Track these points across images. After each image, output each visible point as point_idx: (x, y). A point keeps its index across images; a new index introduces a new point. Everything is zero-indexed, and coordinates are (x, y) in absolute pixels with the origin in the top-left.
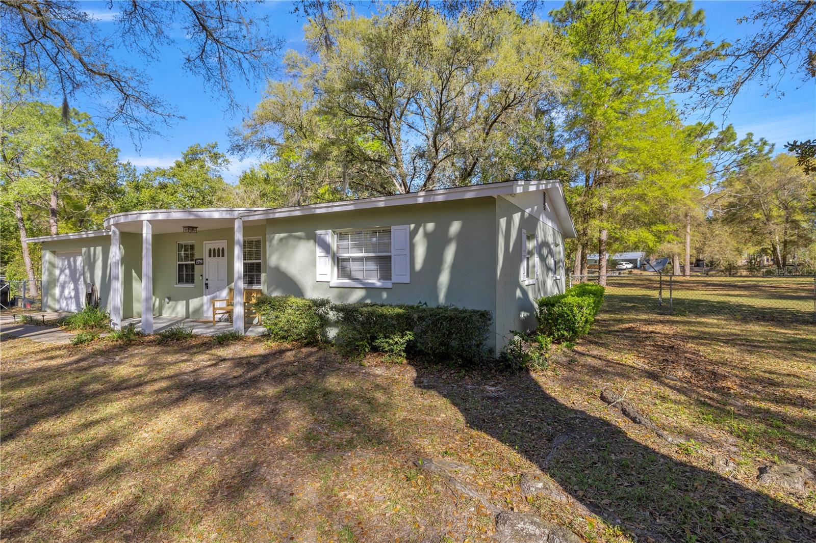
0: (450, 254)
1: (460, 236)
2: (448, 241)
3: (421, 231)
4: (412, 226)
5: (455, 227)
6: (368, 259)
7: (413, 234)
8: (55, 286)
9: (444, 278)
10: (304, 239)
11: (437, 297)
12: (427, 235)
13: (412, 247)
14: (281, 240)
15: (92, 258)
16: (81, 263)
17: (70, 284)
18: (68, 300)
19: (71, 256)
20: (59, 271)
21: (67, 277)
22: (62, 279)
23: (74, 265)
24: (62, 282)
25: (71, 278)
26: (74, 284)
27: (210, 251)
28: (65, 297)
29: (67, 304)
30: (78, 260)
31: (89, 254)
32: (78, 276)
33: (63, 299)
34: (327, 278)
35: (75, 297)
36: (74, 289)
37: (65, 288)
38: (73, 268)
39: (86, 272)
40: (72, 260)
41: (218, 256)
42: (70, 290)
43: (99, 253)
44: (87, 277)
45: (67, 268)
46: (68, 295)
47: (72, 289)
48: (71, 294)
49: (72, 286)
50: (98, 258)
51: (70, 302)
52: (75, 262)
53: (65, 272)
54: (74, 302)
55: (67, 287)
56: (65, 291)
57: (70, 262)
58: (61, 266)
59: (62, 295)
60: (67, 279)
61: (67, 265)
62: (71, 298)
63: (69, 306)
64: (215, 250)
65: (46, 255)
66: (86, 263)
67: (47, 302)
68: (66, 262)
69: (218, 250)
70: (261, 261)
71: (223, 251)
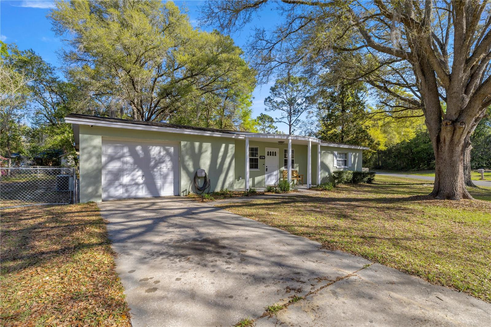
0: (357, 160)
1: (358, 156)
2: (356, 157)
4: (352, 153)
6: (341, 160)
9: (356, 166)
12: (353, 155)
13: (352, 158)
14: (324, 153)
15: (197, 150)
16: (160, 152)
17: (135, 172)
18: (129, 187)
19: (137, 146)
20: (106, 158)
21: (128, 165)
22: (115, 167)
23: (144, 154)
24: (114, 170)
25: (136, 166)
26: (143, 171)
27: (268, 152)
28: (121, 185)
29: (127, 191)
30: (153, 150)
31: (193, 147)
32: (152, 163)
33: (116, 187)
34: (336, 166)
35: (145, 183)
36: (143, 176)
37: (123, 175)
38: (141, 156)
39: (187, 161)
40: (139, 148)
41: (273, 155)
42: (135, 177)
43: (207, 148)
44: (189, 165)
45: (129, 156)
46: (130, 182)
47: (139, 176)
48: (137, 181)
49: (140, 173)
50: (206, 151)
51: (134, 188)
52: (147, 152)
53: (122, 159)
54: (144, 188)
55: (126, 174)
56: (122, 179)
57: (136, 150)
58: (113, 154)
59: (114, 183)
60: (125, 167)
61: (126, 153)
62: (137, 184)
63: (131, 193)
64: (271, 152)
65: (92, 140)
66: (187, 154)
67: (97, 192)
68: (126, 150)
69: (273, 152)
70: (294, 159)
71: (275, 153)
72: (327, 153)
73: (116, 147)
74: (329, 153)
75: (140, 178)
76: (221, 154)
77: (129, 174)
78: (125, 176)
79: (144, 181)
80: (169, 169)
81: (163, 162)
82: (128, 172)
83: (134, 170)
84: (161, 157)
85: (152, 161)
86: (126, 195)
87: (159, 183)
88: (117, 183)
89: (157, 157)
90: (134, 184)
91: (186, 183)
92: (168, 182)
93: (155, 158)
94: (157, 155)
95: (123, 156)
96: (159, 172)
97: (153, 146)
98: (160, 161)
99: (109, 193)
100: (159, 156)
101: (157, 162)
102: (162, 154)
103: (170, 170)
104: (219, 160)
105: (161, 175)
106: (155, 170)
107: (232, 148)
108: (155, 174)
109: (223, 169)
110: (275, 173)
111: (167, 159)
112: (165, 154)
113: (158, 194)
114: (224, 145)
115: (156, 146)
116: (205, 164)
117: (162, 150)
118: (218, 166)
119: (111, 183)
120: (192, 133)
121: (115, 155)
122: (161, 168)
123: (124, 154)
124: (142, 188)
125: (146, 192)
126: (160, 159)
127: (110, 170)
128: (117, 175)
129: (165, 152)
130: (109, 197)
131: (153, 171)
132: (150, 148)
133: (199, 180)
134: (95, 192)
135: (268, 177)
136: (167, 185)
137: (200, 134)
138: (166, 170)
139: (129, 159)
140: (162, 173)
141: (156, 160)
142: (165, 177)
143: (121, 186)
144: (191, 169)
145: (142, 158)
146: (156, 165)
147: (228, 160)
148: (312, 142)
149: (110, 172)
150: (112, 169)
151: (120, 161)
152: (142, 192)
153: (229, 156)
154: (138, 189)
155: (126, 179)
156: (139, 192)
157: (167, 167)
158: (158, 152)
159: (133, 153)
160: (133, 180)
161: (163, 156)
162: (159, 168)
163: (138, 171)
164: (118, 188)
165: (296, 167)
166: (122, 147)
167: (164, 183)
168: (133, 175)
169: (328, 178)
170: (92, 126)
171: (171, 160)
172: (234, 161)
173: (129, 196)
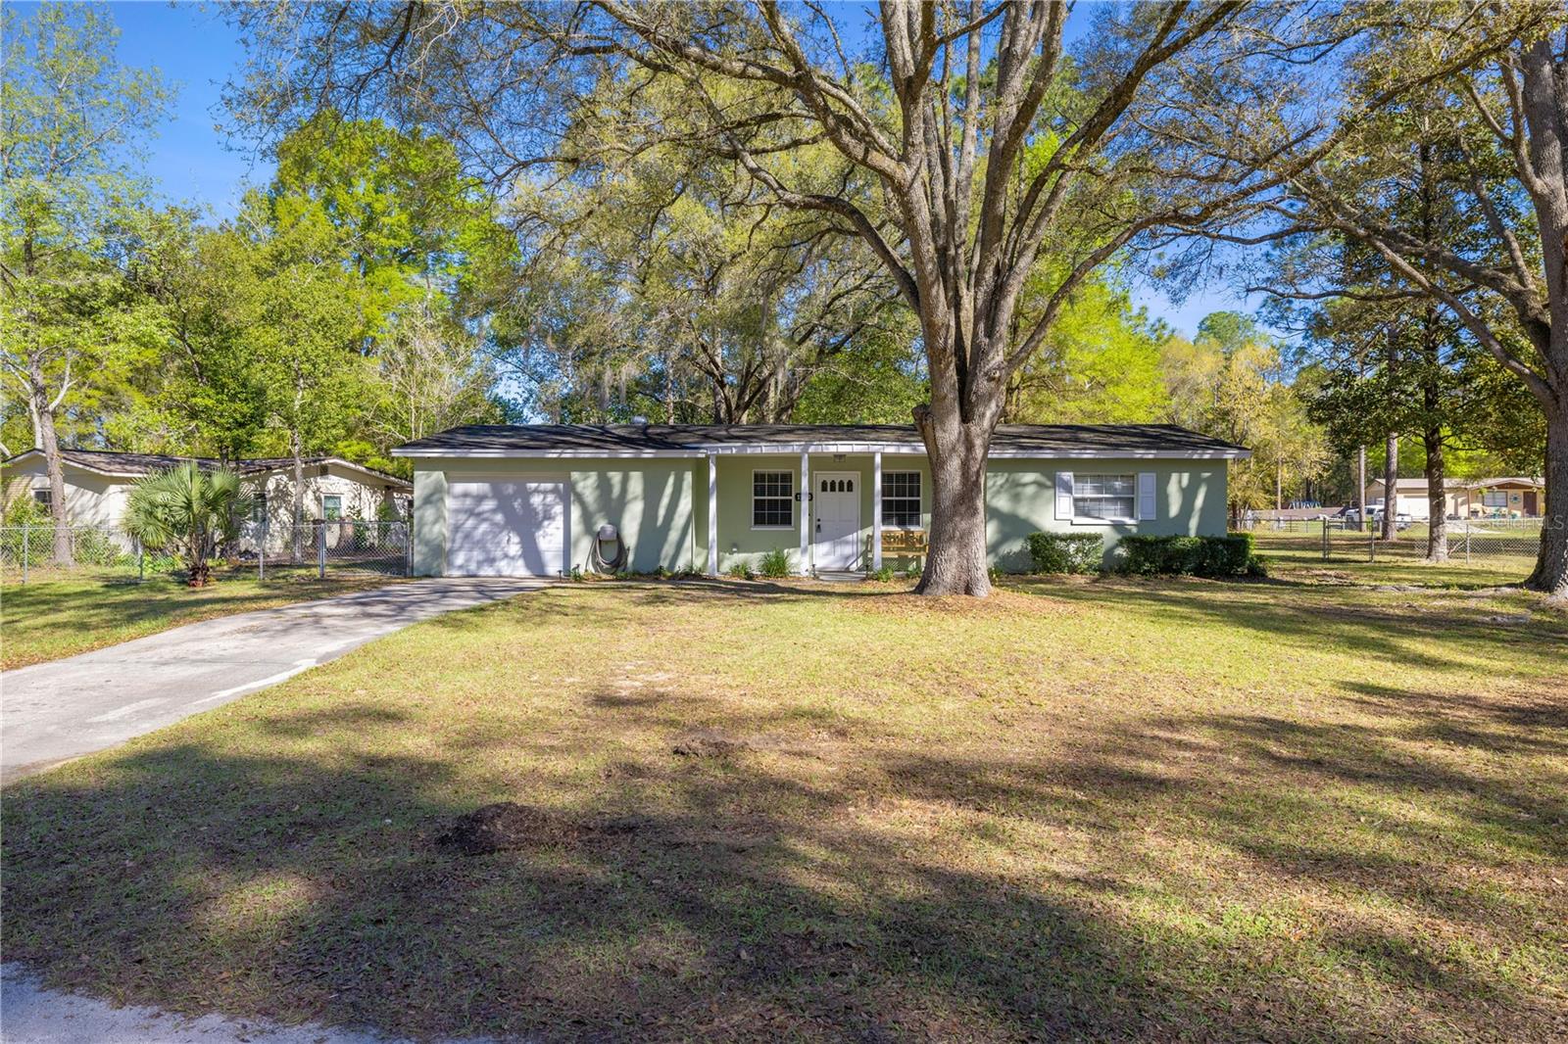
6: (1107, 499)
17: (509, 536)
26: (519, 534)
27: (824, 484)
31: (608, 484)
34: (1069, 517)
36: (520, 543)
41: (840, 490)
47: (514, 542)
49: (515, 538)
64: (833, 483)
69: (841, 483)
70: (920, 498)
71: (850, 484)
79: (522, 552)
83: (507, 534)
85: (534, 515)
101: (540, 517)
109: (673, 527)
114: (672, 475)
131: (535, 535)
146: (539, 525)
163: (512, 535)
169: (1026, 555)
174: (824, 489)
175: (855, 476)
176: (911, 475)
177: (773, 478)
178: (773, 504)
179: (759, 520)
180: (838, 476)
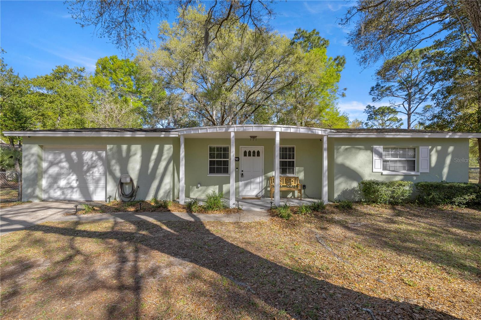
0: (448, 160)
1: (453, 153)
2: (447, 154)
3: (435, 149)
4: (430, 147)
5: (451, 149)
6: (400, 161)
7: (431, 150)
8: (42, 177)
9: (446, 170)
10: (363, 149)
11: (442, 178)
12: (437, 151)
13: (430, 156)
14: (346, 149)
15: (124, 154)
16: (92, 157)
17: (70, 176)
18: (65, 190)
19: (73, 151)
20: (48, 164)
21: (65, 170)
22: (54, 171)
23: (78, 159)
24: (54, 174)
25: (71, 170)
26: (77, 175)
27: (245, 152)
28: (59, 187)
29: (63, 193)
30: (86, 155)
31: (120, 151)
32: (85, 168)
33: (55, 189)
34: (381, 170)
35: (79, 187)
36: (77, 180)
37: (60, 179)
38: (75, 161)
39: (113, 165)
40: (73, 154)
41: (253, 156)
42: (70, 181)
43: (136, 150)
44: (115, 170)
45: (65, 161)
46: (65, 185)
47: (74, 180)
48: (72, 184)
49: (74, 177)
50: (135, 154)
51: (69, 191)
52: (80, 157)
53: (59, 165)
54: (78, 191)
55: (63, 178)
56: (59, 182)
57: (71, 156)
58: (53, 160)
59: (53, 185)
60: (63, 171)
61: (63, 158)
62: (72, 188)
63: (67, 196)
64: (250, 152)
65: (31, 148)
66: (113, 158)
67: (34, 193)
68: (63, 156)
69: (254, 152)
70: (294, 160)
71: (258, 152)
72: (354, 151)
73: (55, 154)
74: (360, 149)
75: (75, 182)
76: (154, 157)
77: (65, 178)
78: (62, 180)
79: (78, 185)
80: (100, 173)
81: (95, 167)
82: (64, 176)
83: (69, 174)
84: (93, 162)
85: (85, 165)
86: (62, 197)
87: (91, 188)
88: (55, 186)
89: (89, 162)
90: (69, 187)
91: (112, 189)
92: (100, 187)
93: (87, 163)
94: (89, 159)
95: (60, 162)
96: (91, 176)
97: (86, 151)
98: (93, 166)
99: (49, 194)
100: (91, 161)
101: (89, 167)
102: (94, 158)
103: (102, 174)
104: (151, 164)
105: (93, 179)
106: (88, 174)
107: (169, 149)
108: (88, 178)
109: (157, 175)
110: (258, 180)
111: (99, 163)
112: (97, 159)
113: (91, 198)
114: (157, 147)
115: (89, 151)
116: (133, 169)
117: (94, 154)
118: (150, 171)
119: (51, 186)
120: (110, 136)
121: (54, 161)
122: (93, 172)
123: (61, 159)
124: (76, 191)
125: (79, 196)
126: (92, 164)
127: (50, 174)
128: (55, 179)
129: (97, 157)
130: (50, 198)
131: (86, 175)
132: (83, 153)
133: (127, 186)
134: (32, 193)
135: (246, 185)
136: (99, 190)
137: (119, 136)
138: (99, 174)
139: (65, 164)
140: (94, 177)
141: (89, 165)
142: (97, 181)
143: (59, 189)
144: (118, 174)
145: (76, 163)
146: (88, 170)
147: (163, 164)
148: (281, 133)
149: (50, 176)
150: (52, 173)
151: (58, 166)
152: (76, 196)
153: (165, 159)
154: (72, 192)
155: (62, 183)
156: (74, 195)
157: (99, 171)
158: (91, 156)
159: (69, 159)
160: (68, 183)
161: (95, 161)
162: (91, 172)
163: (73, 175)
164: (56, 190)
165: (299, 172)
166: (60, 154)
167: (96, 187)
168: (69, 179)
169: (357, 191)
170: (29, 137)
171: (103, 165)
172: (171, 164)
173: (65, 198)
174: (245, 155)
175: (261, 149)
176: (290, 148)
177: (219, 149)
178: (219, 163)
179: (212, 171)
180: (252, 148)
